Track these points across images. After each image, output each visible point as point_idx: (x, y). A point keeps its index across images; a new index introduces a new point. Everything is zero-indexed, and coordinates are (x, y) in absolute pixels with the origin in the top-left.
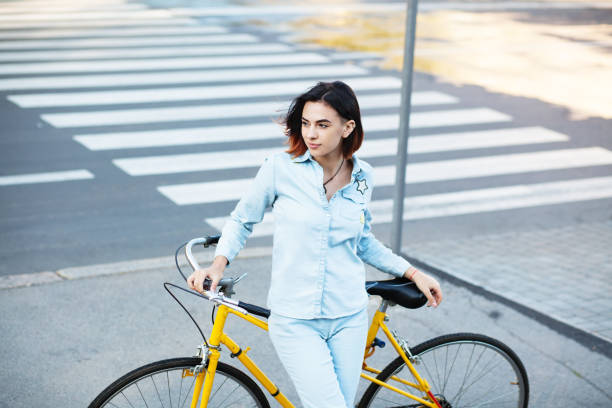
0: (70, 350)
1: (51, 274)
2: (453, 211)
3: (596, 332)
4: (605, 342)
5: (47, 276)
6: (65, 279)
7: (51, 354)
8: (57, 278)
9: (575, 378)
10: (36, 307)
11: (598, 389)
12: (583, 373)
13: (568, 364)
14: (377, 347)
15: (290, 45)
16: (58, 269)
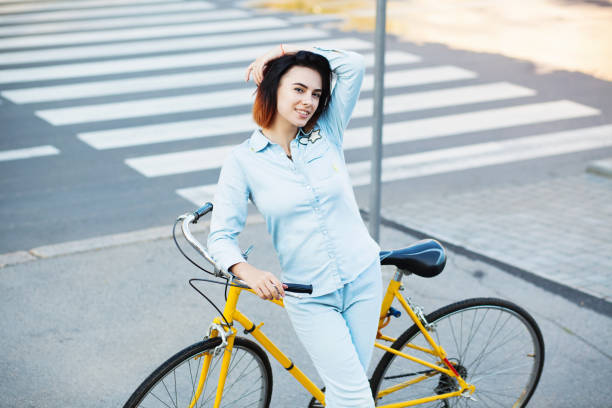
0: (51, 330)
1: (24, 253)
2: (426, 171)
3: (583, 287)
4: (592, 298)
5: (20, 256)
6: (39, 258)
7: (32, 335)
8: (30, 257)
9: (565, 334)
10: (12, 288)
11: (590, 345)
12: (573, 329)
13: (558, 321)
14: (392, 317)
15: (247, 10)
16: (31, 248)
